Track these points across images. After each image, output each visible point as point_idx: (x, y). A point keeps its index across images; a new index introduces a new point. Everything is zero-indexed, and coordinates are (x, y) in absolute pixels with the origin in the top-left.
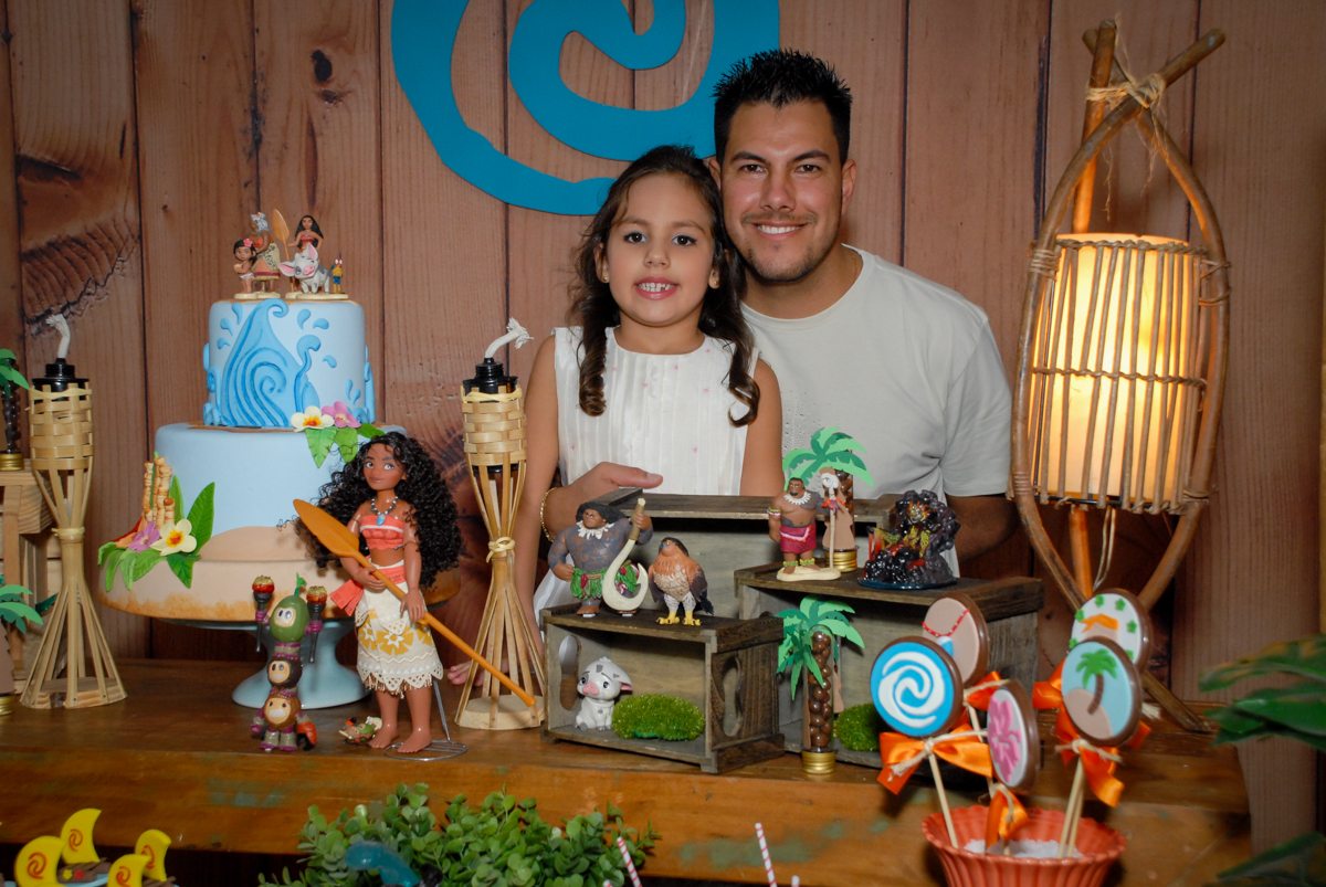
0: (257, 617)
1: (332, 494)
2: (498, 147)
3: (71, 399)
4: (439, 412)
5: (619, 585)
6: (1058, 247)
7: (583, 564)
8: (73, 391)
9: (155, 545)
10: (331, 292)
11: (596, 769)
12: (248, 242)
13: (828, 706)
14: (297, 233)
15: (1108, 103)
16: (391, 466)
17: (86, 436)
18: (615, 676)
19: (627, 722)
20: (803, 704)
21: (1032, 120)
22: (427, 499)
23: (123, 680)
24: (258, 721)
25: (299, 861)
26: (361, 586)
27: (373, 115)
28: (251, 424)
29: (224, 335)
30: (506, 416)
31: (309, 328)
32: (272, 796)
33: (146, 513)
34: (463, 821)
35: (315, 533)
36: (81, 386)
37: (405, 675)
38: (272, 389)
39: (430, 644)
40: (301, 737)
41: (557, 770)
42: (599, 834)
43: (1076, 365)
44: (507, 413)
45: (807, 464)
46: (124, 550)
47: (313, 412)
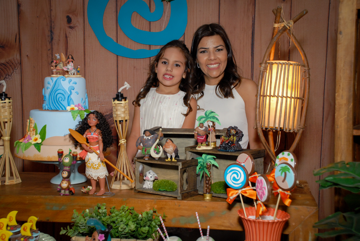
0: (59, 160)
1: (79, 127)
2: (115, 41)
3: (7, 103)
4: (100, 109)
5: (155, 151)
6: (267, 64)
7: (145, 145)
8: (7, 100)
9: (30, 141)
10: (77, 75)
11: (150, 199)
12: (55, 61)
13: (210, 182)
14: (68, 59)
15: (279, 28)
16: (95, 120)
17: (11, 112)
18: (154, 175)
19: (157, 187)
20: (204, 181)
21: (251, 36)
22: (104, 128)
23: (21, 177)
24: (59, 187)
25: (71, 224)
26: (87, 151)
27: (82, 32)
28: (56, 109)
29: (49, 86)
30: (124, 107)
31: (71, 84)
32: (63, 207)
33: (28, 133)
34: (116, 213)
35: (75, 137)
36: (9, 99)
37: (98, 175)
38: (62, 100)
39: (105, 167)
40: (71, 191)
41: (139, 199)
42: (152, 216)
43: (272, 94)
44: (124, 106)
45: (204, 119)
46: (22, 142)
47: (72, 106)
